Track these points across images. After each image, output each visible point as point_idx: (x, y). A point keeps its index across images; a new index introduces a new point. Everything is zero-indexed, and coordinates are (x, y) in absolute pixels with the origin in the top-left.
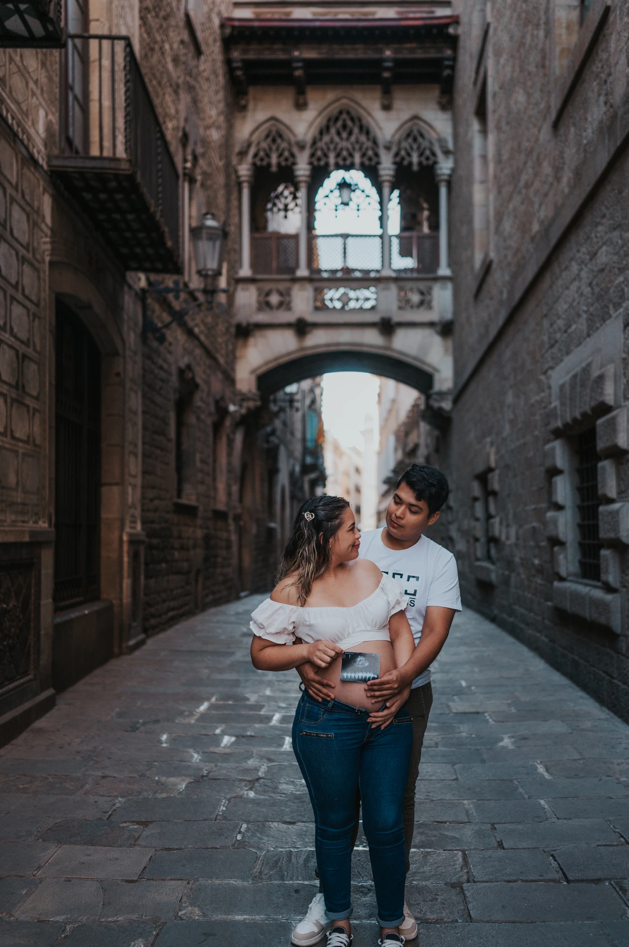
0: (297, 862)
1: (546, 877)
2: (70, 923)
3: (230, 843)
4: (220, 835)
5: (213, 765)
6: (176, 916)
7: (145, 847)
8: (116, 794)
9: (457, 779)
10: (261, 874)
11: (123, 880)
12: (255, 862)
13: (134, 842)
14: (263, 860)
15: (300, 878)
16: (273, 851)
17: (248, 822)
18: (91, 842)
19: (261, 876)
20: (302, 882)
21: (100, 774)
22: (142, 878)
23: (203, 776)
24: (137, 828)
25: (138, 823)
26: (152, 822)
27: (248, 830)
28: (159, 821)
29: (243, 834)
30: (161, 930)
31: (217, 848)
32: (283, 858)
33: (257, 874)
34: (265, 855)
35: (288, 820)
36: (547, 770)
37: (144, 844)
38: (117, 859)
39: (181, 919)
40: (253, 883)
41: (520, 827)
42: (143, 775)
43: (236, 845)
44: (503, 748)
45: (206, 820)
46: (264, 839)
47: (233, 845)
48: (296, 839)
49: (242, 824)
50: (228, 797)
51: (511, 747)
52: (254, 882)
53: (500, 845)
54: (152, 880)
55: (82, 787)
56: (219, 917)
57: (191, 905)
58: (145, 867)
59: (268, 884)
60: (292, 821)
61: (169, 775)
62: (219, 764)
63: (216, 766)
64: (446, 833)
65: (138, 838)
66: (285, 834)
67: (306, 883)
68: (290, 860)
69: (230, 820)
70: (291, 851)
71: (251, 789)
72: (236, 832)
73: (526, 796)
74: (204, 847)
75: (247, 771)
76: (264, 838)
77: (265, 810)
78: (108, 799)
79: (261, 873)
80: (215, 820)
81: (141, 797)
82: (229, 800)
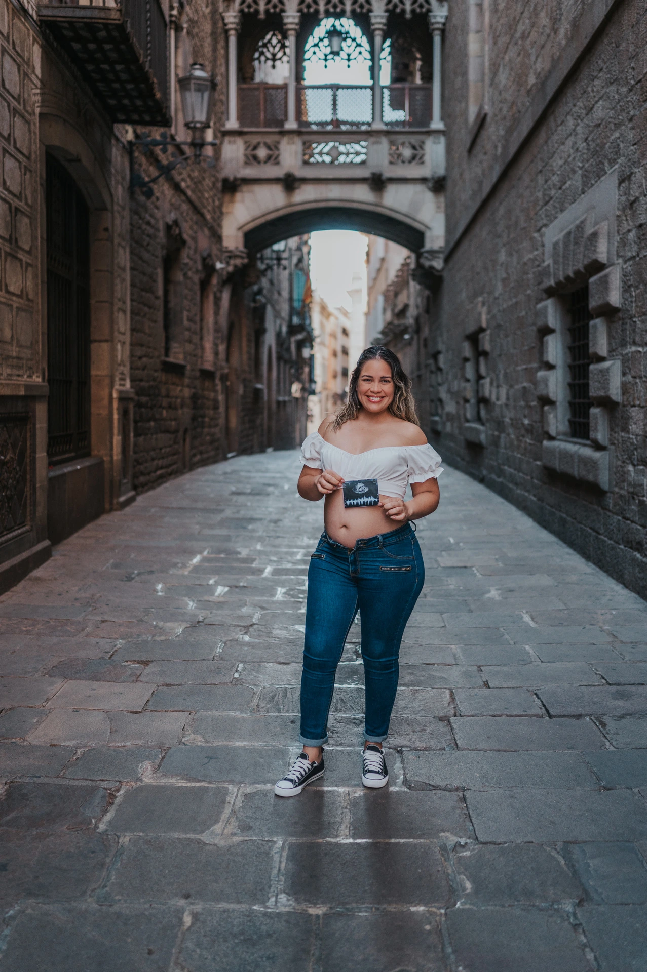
0: (292, 697)
1: (529, 712)
2: (80, 747)
3: (228, 680)
4: (218, 674)
5: (208, 612)
6: (180, 742)
7: (147, 683)
8: (116, 636)
9: (445, 626)
11: (128, 711)
12: (252, 697)
13: (137, 678)
14: (260, 695)
15: (296, 711)
16: (269, 687)
17: (244, 662)
18: (95, 678)
19: (258, 709)
21: (99, 618)
22: (146, 710)
23: (199, 622)
24: (138, 667)
25: (139, 662)
26: (152, 661)
27: (244, 669)
28: (159, 661)
29: (240, 673)
30: (166, 753)
31: (215, 685)
32: (279, 693)
33: (255, 707)
34: (262, 691)
35: (282, 661)
36: (533, 619)
37: (146, 680)
38: (121, 693)
39: (185, 744)
41: (505, 669)
42: (141, 620)
43: (234, 682)
44: (491, 600)
45: (203, 660)
47: (231, 682)
48: (290, 677)
49: (239, 664)
50: (224, 640)
51: (497, 598)
52: (252, 714)
53: (486, 685)
54: (156, 711)
55: (83, 630)
56: (220, 743)
57: (193, 732)
58: (148, 700)
59: (265, 715)
60: (287, 661)
61: (166, 620)
62: (214, 611)
63: (211, 613)
64: (434, 674)
65: (140, 675)
66: (280, 673)
68: (286, 695)
69: (227, 661)
70: (286, 688)
71: (246, 633)
72: (234, 671)
73: (512, 642)
74: (203, 683)
75: (241, 617)
76: (260, 676)
77: (260, 652)
78: (109, 641)
79: (258, 706)
80: (212, 660)
81: (140, 639)
82: (225, 643)
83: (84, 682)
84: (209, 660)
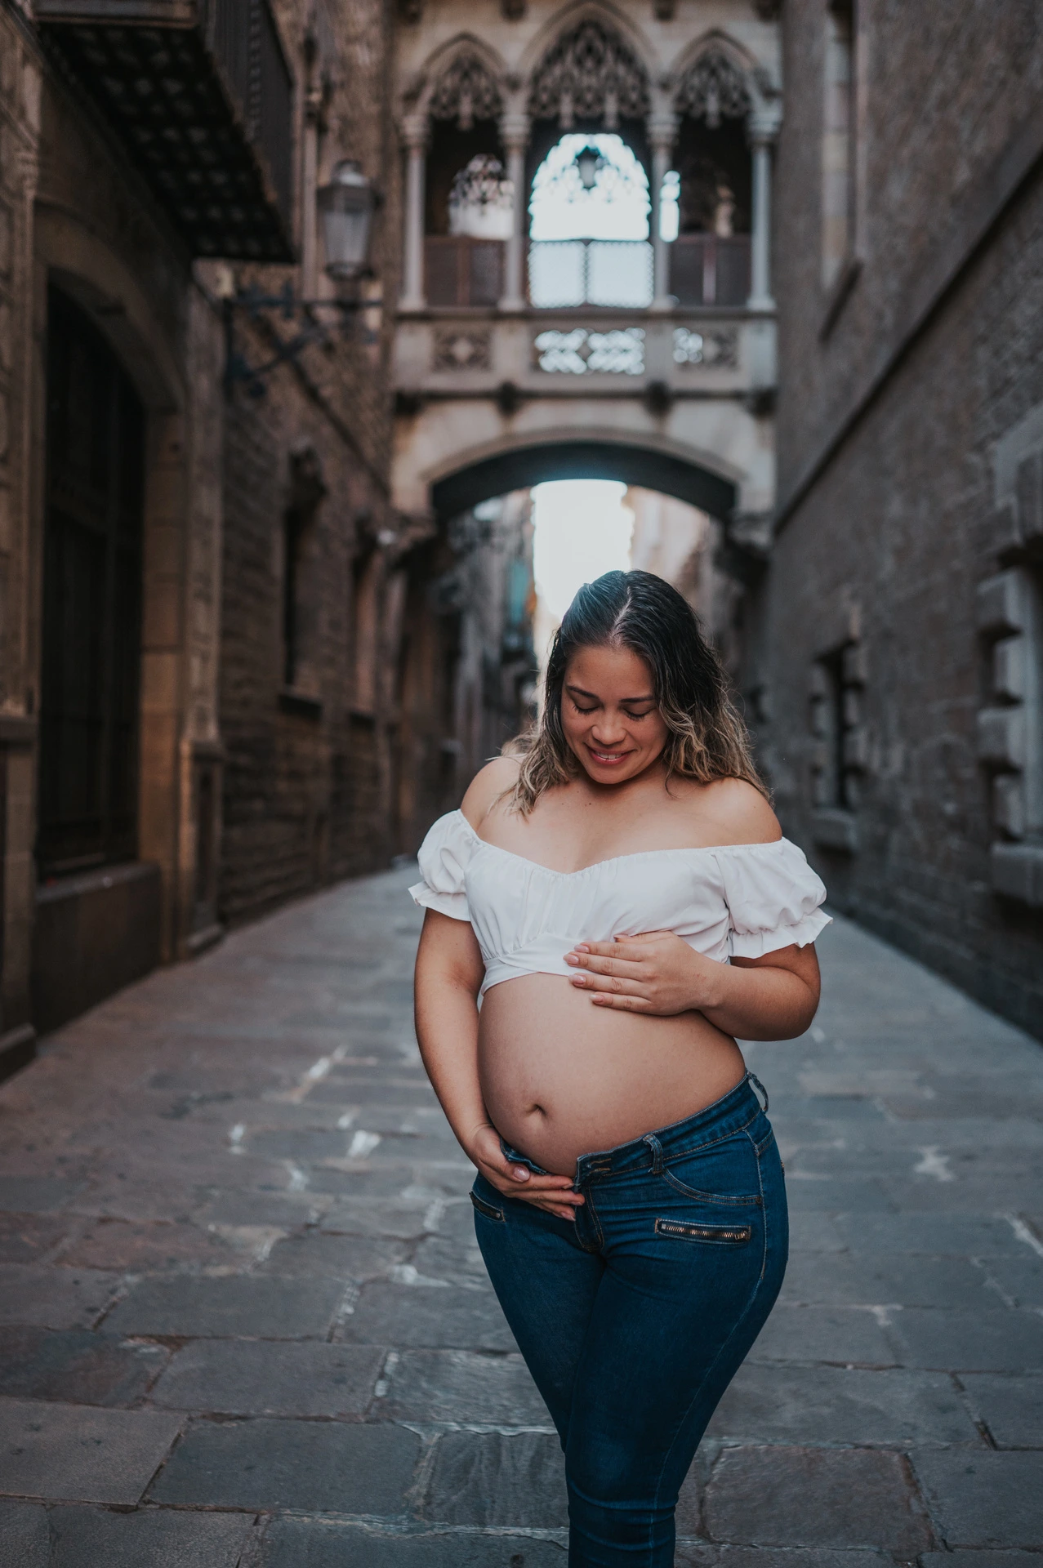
0: (514, 1466)
3: (359, 1407)
4: (338, 1383)
5: (330, 1198)
7: (167, 1408)
8: (122, 1262)
10: (429, 1504)
11: (104, 1506)
12: (416, 1463)
13: (144, 1391)
14: (436, 1460)
15: (523, 1520)
16: (457, 1432)
17: (402, 1347)
18: (47, 1392)
19: (428, 1508)
20: (528, 1531)
21: (95, 1212)
22: (149, 1502)
23: (309, 1226)
24: (156, 1355)
25: (161, 1340)
26: (189, 1340)
27: (401, 1368)
28: (206, 1338)
29: (391, 1381)
31: (327, 1419)
32: (482, 1453)
33: (420, 1502)
34: (439, 1444)
35: (490, 1345)
36: (1037, 1234)
37: (166, 1399)
38: (99, 1442)
40: (410, 1531)
42: (184, 1220)
43: (373, 1410)
44: (929, 1177)
45: (309, 1338)
46: (436, 1396)
47: (366, 1412)
48: (508, 1399)
49: (388, 1353)
50: (360, 1279)
51: (944, 1177)
52: (412, 1525)
53: (986, 1436)
54: (174, 1508)
55: (54, 1244)
58: (161, 1467)
59: (446, 1534)
60: (500, 1347)
61: (238, 1220)
62: (345, 1198)
63: (338, 1201)
64: (849, 1395)
65: (155, 1381)
66: (483, 1383)
67: (540, 1533)
68: (496, 1462)
69: (361, 1342)
70: (498, 1435)
71: (409, 1260)
72: (375, 1376)
73: (1008, 1301)
74: (301, 1415)
75: (400, 1215)
76: (438, 1393)
77: (438, 1317)
78: (104, 1275)
79: (428, 1497)
80: (329, 1341)
81: (174, 1273)
82: (361, 1287)
83: (17, 1404)
84: (320, 1339)
